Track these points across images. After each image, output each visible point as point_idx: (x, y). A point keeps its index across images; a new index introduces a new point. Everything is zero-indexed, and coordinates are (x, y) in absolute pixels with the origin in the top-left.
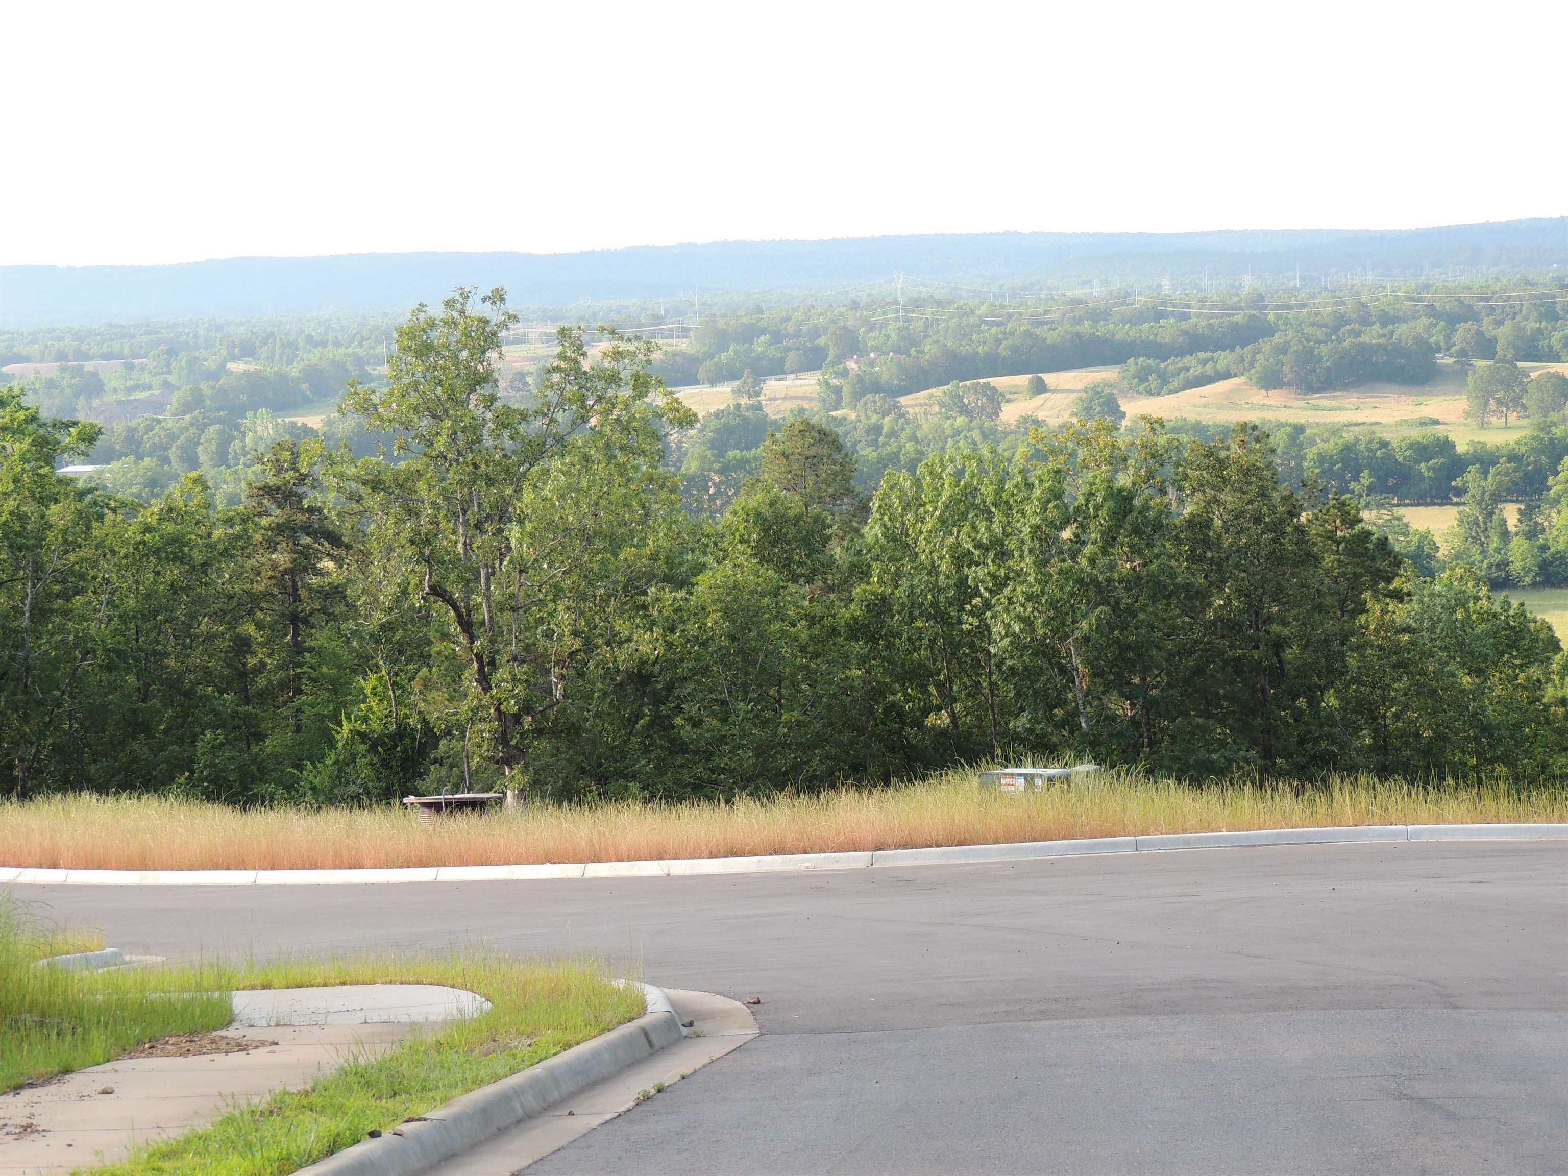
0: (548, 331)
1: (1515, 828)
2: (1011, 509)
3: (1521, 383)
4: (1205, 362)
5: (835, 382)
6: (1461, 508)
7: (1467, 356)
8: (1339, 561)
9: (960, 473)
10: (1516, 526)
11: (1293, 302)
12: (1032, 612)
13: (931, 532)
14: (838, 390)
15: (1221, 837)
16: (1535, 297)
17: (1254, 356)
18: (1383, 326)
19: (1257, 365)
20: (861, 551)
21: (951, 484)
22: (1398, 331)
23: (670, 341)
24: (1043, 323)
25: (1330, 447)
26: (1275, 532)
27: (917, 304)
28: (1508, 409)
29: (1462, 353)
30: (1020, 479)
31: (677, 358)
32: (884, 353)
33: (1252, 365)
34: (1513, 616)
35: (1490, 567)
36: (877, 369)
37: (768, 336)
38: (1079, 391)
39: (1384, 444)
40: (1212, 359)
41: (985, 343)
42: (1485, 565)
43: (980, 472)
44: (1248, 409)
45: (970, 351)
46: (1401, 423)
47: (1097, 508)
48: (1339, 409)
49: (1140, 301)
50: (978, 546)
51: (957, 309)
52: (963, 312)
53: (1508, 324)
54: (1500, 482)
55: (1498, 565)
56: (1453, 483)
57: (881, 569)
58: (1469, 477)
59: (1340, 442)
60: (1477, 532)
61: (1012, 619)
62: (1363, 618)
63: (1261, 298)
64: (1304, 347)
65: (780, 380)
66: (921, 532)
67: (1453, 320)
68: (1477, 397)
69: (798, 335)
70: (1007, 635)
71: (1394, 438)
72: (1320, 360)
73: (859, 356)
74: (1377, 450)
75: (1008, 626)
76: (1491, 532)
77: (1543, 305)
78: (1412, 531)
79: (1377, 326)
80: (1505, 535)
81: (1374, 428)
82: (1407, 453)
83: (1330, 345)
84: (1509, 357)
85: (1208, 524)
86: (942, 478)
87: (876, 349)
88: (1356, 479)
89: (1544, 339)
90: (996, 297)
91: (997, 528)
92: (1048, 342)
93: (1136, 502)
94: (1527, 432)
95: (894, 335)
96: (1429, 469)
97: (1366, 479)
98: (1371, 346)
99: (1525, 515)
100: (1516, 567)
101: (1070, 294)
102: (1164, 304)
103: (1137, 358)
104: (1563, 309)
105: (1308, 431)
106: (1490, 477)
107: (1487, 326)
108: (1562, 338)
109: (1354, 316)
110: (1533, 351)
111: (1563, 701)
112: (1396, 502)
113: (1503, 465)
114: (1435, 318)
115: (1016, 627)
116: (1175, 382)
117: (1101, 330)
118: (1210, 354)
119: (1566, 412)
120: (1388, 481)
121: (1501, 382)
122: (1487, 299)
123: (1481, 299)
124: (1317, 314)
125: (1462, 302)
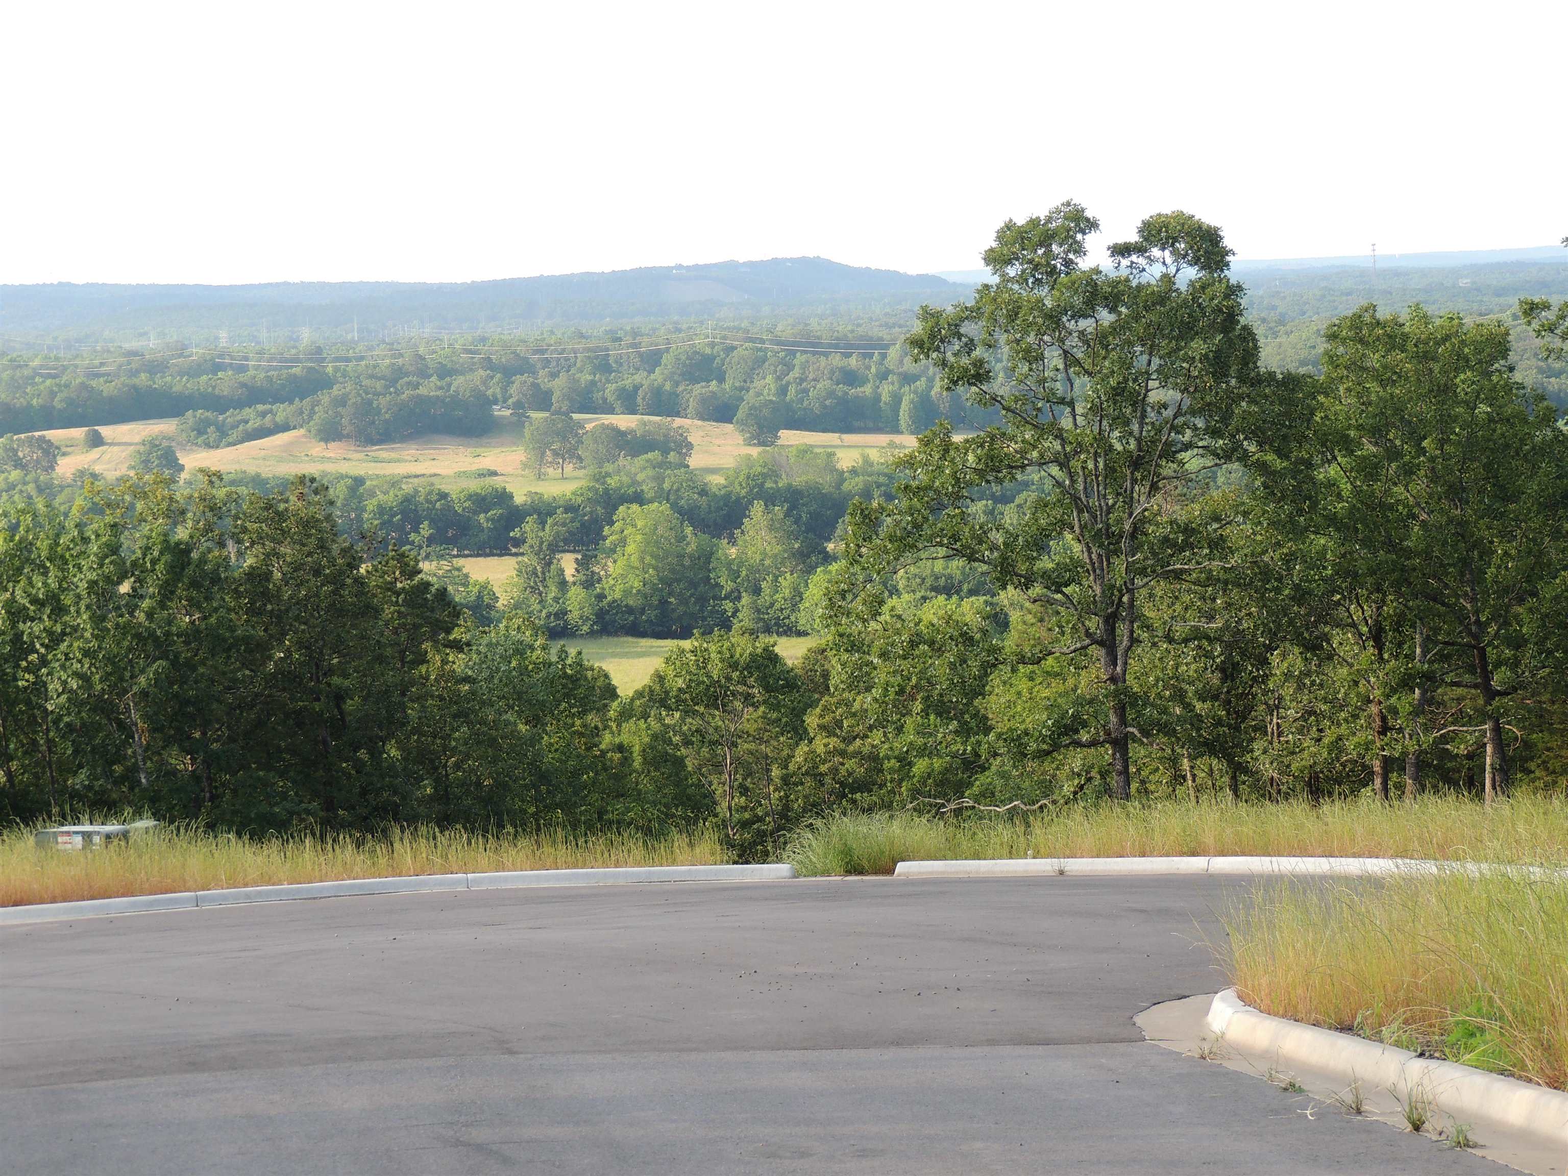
1: (573, 874)
2: (66, 563)
3: (576, 435)
4: (263, 414)
6: (520, 558)
7: (523, 408)
8: (399, 612)
9: (14, 527)
10: (574, 576)
11: (351, 354)
12: (89, 668)
15: (282, 890)
16: (589, 350)
17: (313, 409)
18: (441, 378)
19: (316, 417)
22: (455, 384)
24: (99, 375)
25: (390, 499)
26: (335, 584)
28: (564, 460)
29: (518, 405)
30: (76, 533)
33: (311, 418)
34: (570, 665)
35: (548, 616)
38: (136, 444)
39: (443, 496)
40: (271, 411)
41: (39, 395)
42: (544, 614)
43: (35, 527)
44: (307, 462)
45: (25, 404)
46: (459, 475)
47: (154, 562)
48: (398, 461)
49: (197, 352)
50: (34, 601)
51: (11, 361)
52: (17, 365)
53: (563, 376)
54: (557, 533)
55: (556, 615)
56: (512, 534)
58: (527, 527)
59: (400, 493)
60: (535, 582)
61: (68, 676)
62: (423, 669)
63: (319, 350)
64: (363, 399)
67: (509, 372)
68: (534, 449)
70: (64, 692)
71: (454, 489)
72: (379, 413)
74: (436, 501)
75: (65, 683)
76: (549, 582)
77: (597, 357)
78: (471, 581)
79: (434, 378)
80: (563, 584)
81: (433, 479)
82: (466, 504)
83: (388, 397)
84: (564, 408)
85: (268, 576)
88: (416, 530)
89: (598, 391)
90: (50, 348)
91: (53, 583)
92: (105, 394)
93: (195, 555)
94: (584, 483)
96: (488, 520)
97: (426, 530)
98: (429, 398)
99: (583, 565)
100: (574, 616)
101: (127, 346)
102: (221, 356)
103: (195, 410)
104: (616, 362)
105: (368, 483)
106: (547, 527)
107: (543, 378)
108: (616, 390)
109: (412, 369)
110: (588, 406)
111: (620, 748)
112: (455, 552)
113: (560, 515)
114: (492, 370)
115: (74, 684)
116: (234, 435)
117: (158, 382)
118: (268, 407)
119: (620, 464)
120: (447, 532)
121: (558, 434)
122: (542, 352)
123: (536, 352)
124: (375, 367)
125: (518, 355)
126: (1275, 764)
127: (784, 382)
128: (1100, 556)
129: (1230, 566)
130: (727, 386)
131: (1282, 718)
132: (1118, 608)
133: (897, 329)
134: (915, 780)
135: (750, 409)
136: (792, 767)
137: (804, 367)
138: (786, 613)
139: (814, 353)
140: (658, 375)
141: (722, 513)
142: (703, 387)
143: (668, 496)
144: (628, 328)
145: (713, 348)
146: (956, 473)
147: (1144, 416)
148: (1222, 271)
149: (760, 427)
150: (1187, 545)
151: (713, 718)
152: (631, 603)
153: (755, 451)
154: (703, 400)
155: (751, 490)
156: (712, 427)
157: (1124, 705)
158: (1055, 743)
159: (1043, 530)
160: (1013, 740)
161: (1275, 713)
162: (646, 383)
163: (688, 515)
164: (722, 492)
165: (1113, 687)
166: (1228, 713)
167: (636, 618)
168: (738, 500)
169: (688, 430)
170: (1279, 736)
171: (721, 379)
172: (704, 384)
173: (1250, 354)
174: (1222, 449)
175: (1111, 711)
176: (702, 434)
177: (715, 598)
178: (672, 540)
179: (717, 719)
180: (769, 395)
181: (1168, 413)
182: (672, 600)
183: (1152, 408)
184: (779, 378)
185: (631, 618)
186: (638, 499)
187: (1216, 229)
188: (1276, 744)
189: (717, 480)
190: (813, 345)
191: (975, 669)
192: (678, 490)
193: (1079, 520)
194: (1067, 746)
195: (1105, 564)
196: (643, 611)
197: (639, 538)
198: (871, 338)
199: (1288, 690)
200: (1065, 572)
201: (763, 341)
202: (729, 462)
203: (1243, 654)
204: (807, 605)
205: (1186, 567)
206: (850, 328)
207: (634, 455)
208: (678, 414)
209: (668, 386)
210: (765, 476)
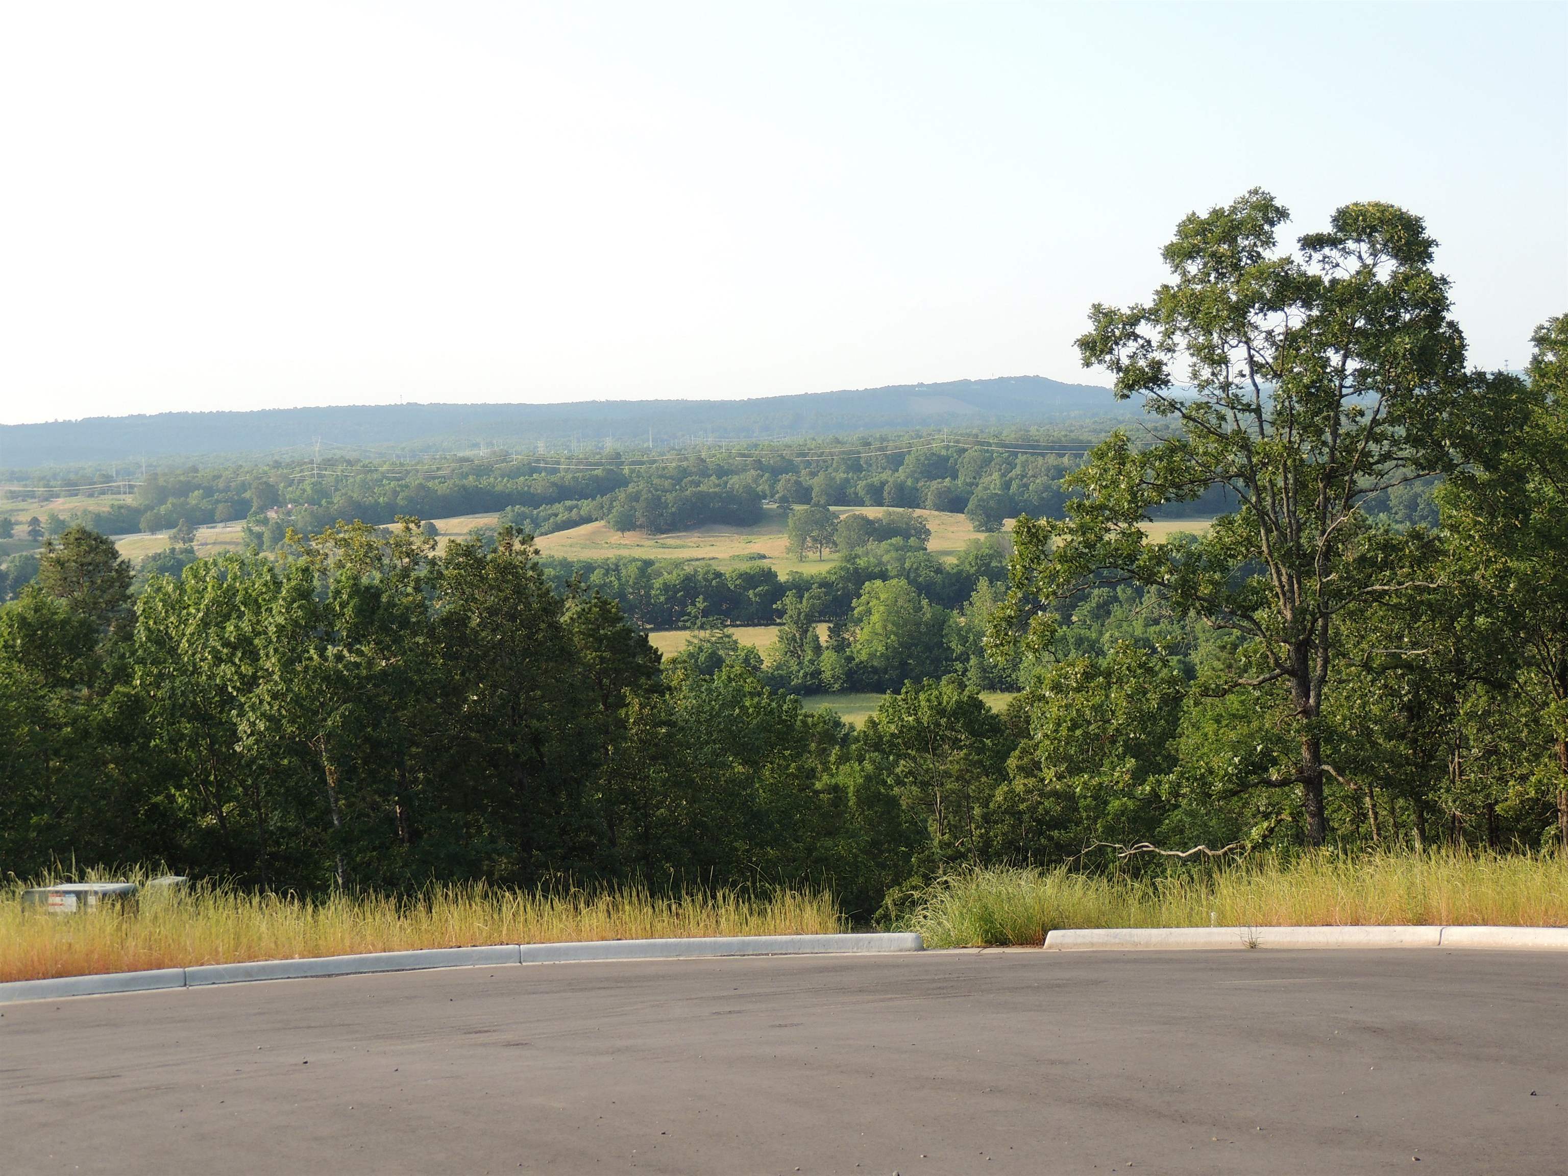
0: (13, 489)
1: (649, 945)
2: (259, 607)
3: (832, 524)
4: (570, 509)
5: (257, 529)
6: (783, 627)
7: (788, 502)
8: (601, 657)
9: (222, 577)
10: (827, 641)
11: (645, 458)
12: (279, 710)
13: (194, 633)
14: (260, 536)
16: (844, 453)
17: (611, 504)
18: (719, 477)
19: (614, 511)
20: (124, 654)
21: (213, 586)
22: (731, 482)
23: (118, 496)
24: (434, 478)
25: (672, 578)
27: (329, 463)
28: (822, 545)
29: (784, 499)
31: (122, 511)
32: (300, 504)
33: (610, 510)
34: (786, 712)
35: (805, 676)
36: (293, 518)
37: (201, 491)
38: (465, 534)
39: (718, 575)
40: (576, 506)
41: (385, 494)
42: (801, 674)
43: (242, 576)
44: (607, 548)
45: (373, 501)
46: (733, 558)
47: (343, 605)
48: (683, 547)
49: (517, 459)
50: (227, 644)
51: (363, 466)
52: (368, 470)
53: (821, 475)
54: (813, 605)
55: (812, 675)
56: (774, 606)
57: (144, 671)
58: (787, 601)
59: (681, 573)
60: (794, 647)
61: (257, 718)
62: (623, 712)
63: (618, 455)
64: (653, 495)
65: (213, 527)
66: (184, 635)
67: (775, 472)
68: (796, 535)
69: (227, 489)
70: (252, 734)
71: (726, 570)
72: (666, 507)
73: (279, 507)
74: (713, 579)
75: (253, 724)
76: (806, 647)
77: (849, 459)
78: (740, 646)
79: (713, 478)
80: (818, 649)
81: (711, 562)
82: (738, 582)
83: (674, 494)
84: (822, 502)
85: (464, 621)
86: (204, 581)
87: (294, 501)
88: (693, 604)
89: (851, 487)
90: (398, 457)
91: (246, 626)
92: (439, 493)
94: (838, 564)
95: (309, 490)
96: (756, 595)
97: (701, 603)
98: (708, 494)
99: (834, 632)
100: (827, 675)
101: (461, 454)
102: (538, 461)
103: (513, 506)
104: (866, 463)
105: (657, 565)
106: (804, 601)
107: (804, 477)
108: (866, 486)
109: (694, 470)
110: (842, 497)
111: (835, 788)
112: (729, 623)
113: (815, 590)
114: (761, 469)
115: (261, 726)
116: (546, 526)
117: (484, 482)
118: (575, 502)
119: (869, 548)
120: (721, 605)
121: (816, 523)
122: (804, 455)
123: (799, 455)
124: (664, 469)
125: (784, 458)
126: (1458, 803)
127: (1007, 478)
128: (1290, 577)
129: (1435, 586)
130: (959, 482)
131: (1463, 757)
132: (1310, 635)
133: (1103, 434)
134: (1109, 817)
135: (979, 501)
136: (991, 805)
137: (1025, 465)
138: (1008, 672)
139: (1033, 454)
140: (901, 474)
141: (954, 588)
142: (939, 483)
143: (908, 573)
144: (878, 436)
145: (948, 450)
146: (1132, 488)
147: (1337, 423)
148: (1424, 263)
149: (988, 516)
150: (1386, 564)
151: (925, 761)
152: (875, 664)
153: (982, 537)
154: (940, 494)
155: (979, 568)
156: (946, 516)
157: (1318, 740)
158: (1243, 783)
159: (1228, 549)
160: (1196, 779)
161: (1457, 753)
162: (891, 480)
163: (925, 589)
164: (955, 571)
165: (1305, 721)
166: (1415, 753)
167: (880, 677)
168: (969, 577)
169: (926, 519)
170: (1460, 775)
171: (955, 477)
172: (940, 480)
173: (1457, 353)
174: (1426, 459)
175: (1304, 747)
176: (939, 522)
177: (947, 659)
178: (911, 611)
179: (929, 762)
180: (995, 489)
181: (1366, 421)
182: (911, 661)
183: (1347, 415)
184: (1003, 475)
185: (876, 677)
186: (884, 576)
187: (1418, 220)
188: (1458, 784)
189: (950, 561)
190: (1033, 447)
191: (1154, 702)
192: (917, 569)
193: (1267, 539)
194: (1256, 785)
195: (1296, 586)
196: (885, 671)
197: (882, 608)
198: (1081, 441)
199: (1471, 730)
200: (1252, 595)
201: (990, 444)
202: (961, 546)
203: (1430, 692)
204: (1026, 665)
205: (1386, 588)
206: (1063, 433)
207: (880, 541)
208: (918, 506)
209: (909, 482)
210: (991, 557)
